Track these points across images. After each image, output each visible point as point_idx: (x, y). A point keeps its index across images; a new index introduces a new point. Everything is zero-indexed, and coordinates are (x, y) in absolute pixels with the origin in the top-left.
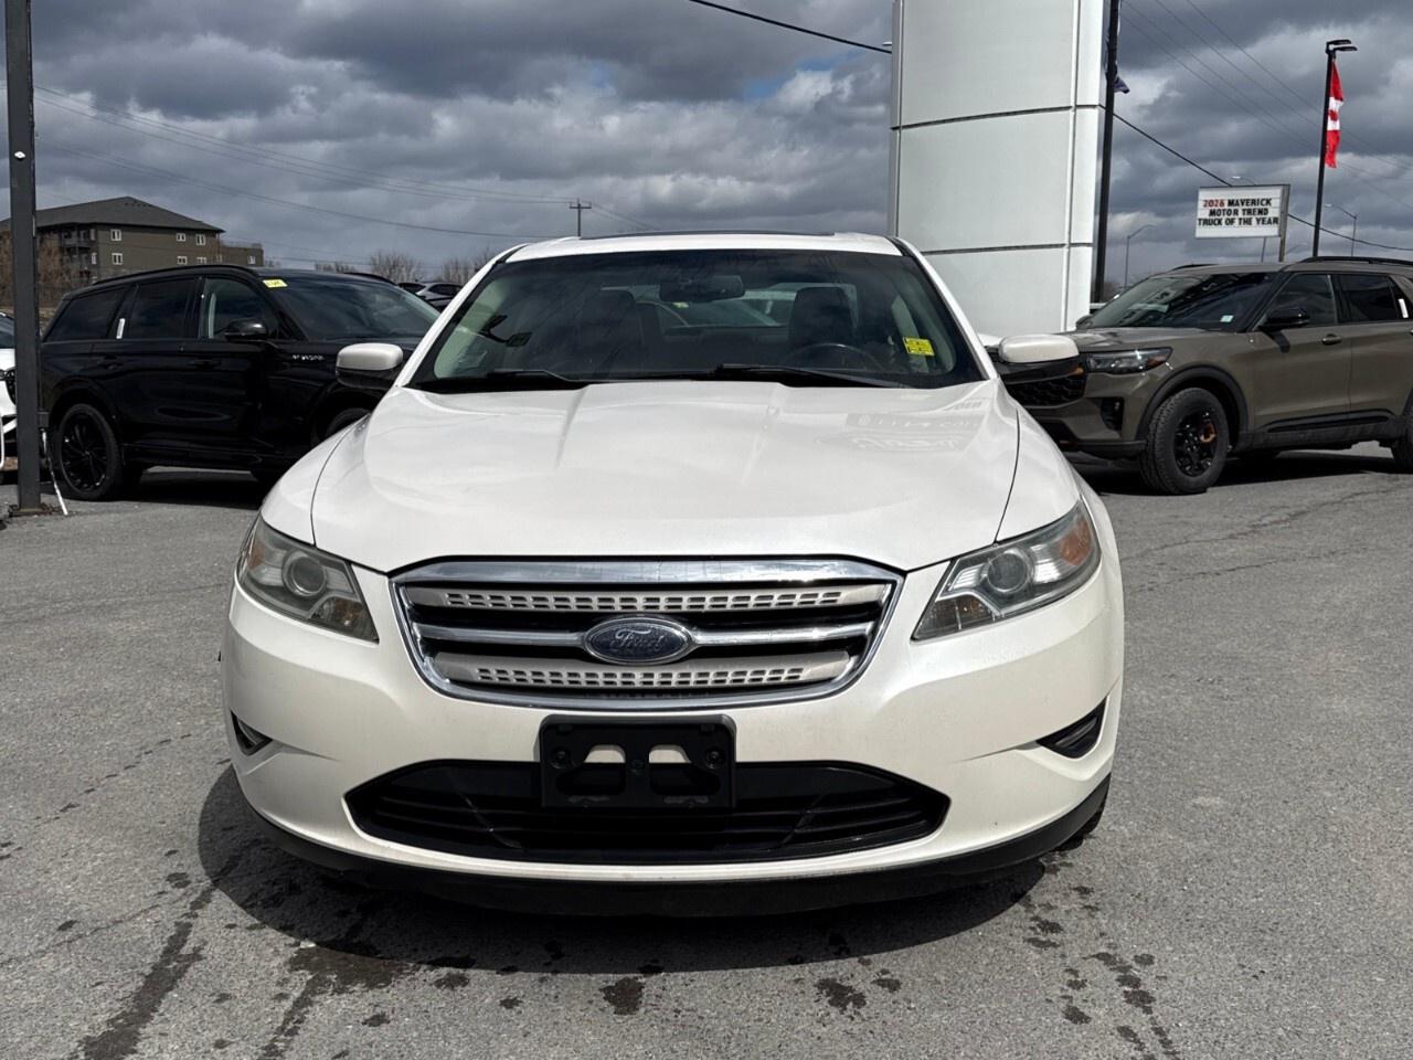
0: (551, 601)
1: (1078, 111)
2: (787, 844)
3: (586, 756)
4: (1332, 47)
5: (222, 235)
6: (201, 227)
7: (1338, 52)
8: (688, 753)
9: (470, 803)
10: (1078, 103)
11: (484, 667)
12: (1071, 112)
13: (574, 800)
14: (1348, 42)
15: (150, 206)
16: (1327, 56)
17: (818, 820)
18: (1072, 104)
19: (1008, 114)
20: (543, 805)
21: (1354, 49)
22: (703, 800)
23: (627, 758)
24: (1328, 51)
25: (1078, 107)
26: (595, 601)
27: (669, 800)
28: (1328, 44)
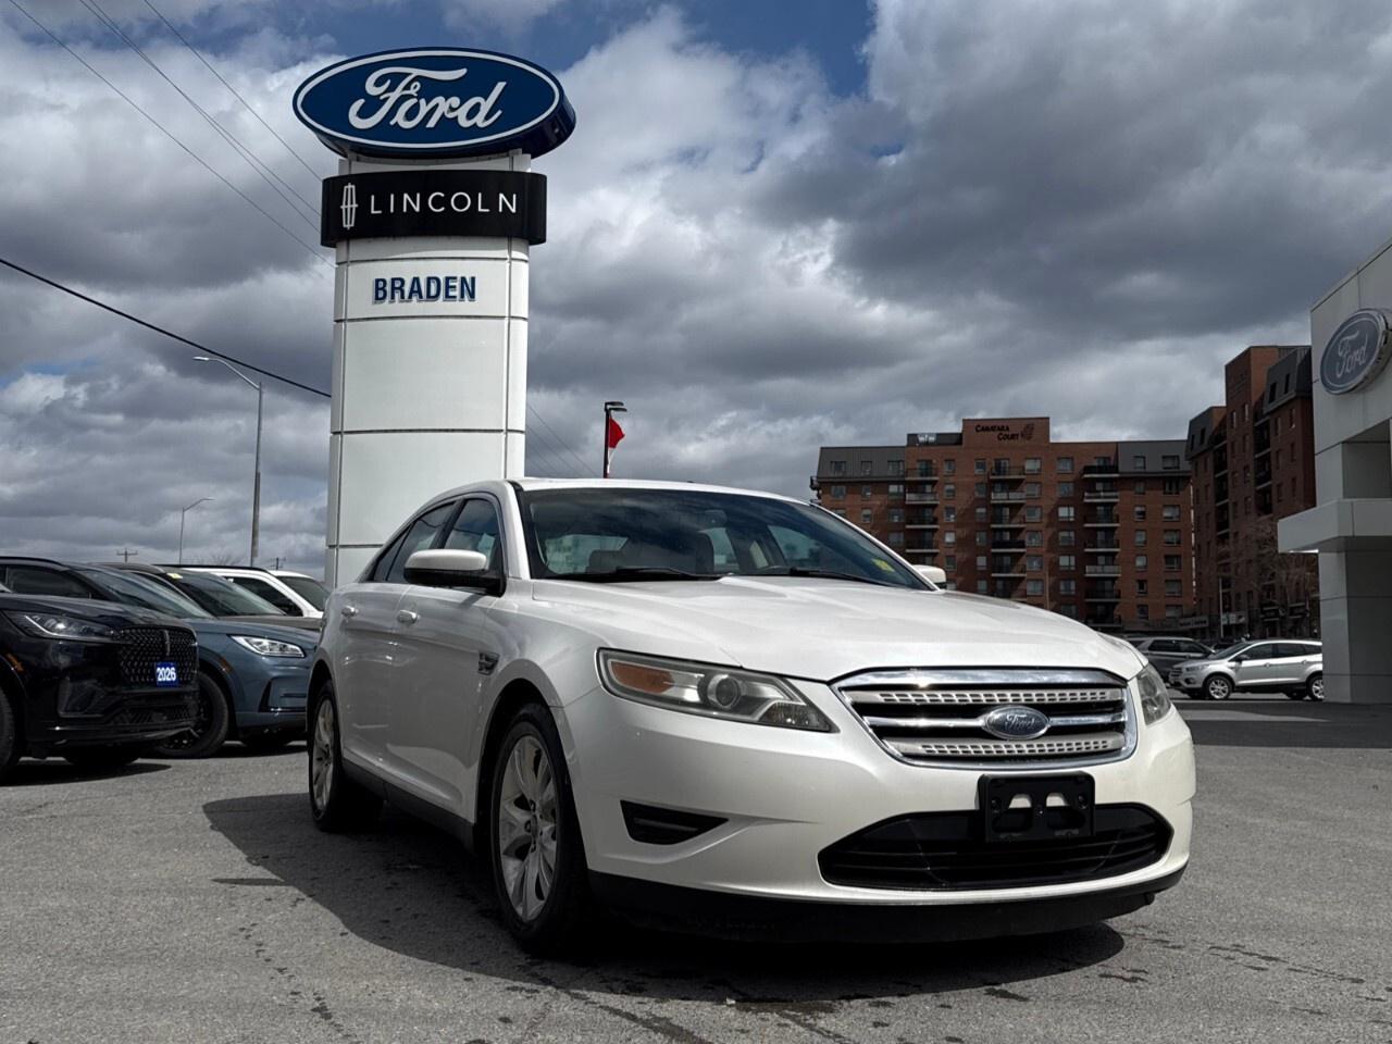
0: (954, 696)
1: (510, 434)
2: (1102, 867)
3: (1010, 802)
4: (609, 407)
7: (612, 412)
8: (1066, 798)
9: (920, 848)
10: (509, 428)
11: (926, 744)
12: (503, 435)
13: (1003, 836)
14: (622, 404)
16: (605, 414)
17: (1120, 848)
18: (504, 428)
19: (447, 431)
20: (987, 840)
21: (624, 410)
22: (1076, 832)
23: (1033, 803)
24: (606, 409)
25: (508, 431)
26: (982, 696)
27: (1058, 833)
28: (606, 404)
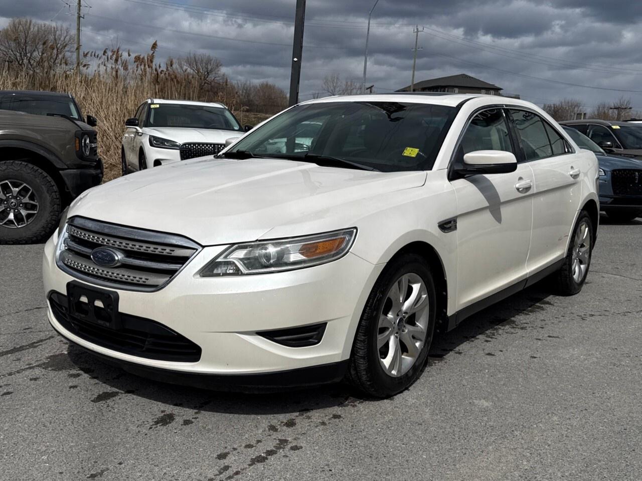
2: (145, 351)
3: (80, 298)
5: (501, 91)
6: (494, 87)
8: (104, 304)
9: (64, 309)
13: (76, 314)
15: (472, 78)
22: (108, 324)
23: (88, 301)
27: (99, 322)
